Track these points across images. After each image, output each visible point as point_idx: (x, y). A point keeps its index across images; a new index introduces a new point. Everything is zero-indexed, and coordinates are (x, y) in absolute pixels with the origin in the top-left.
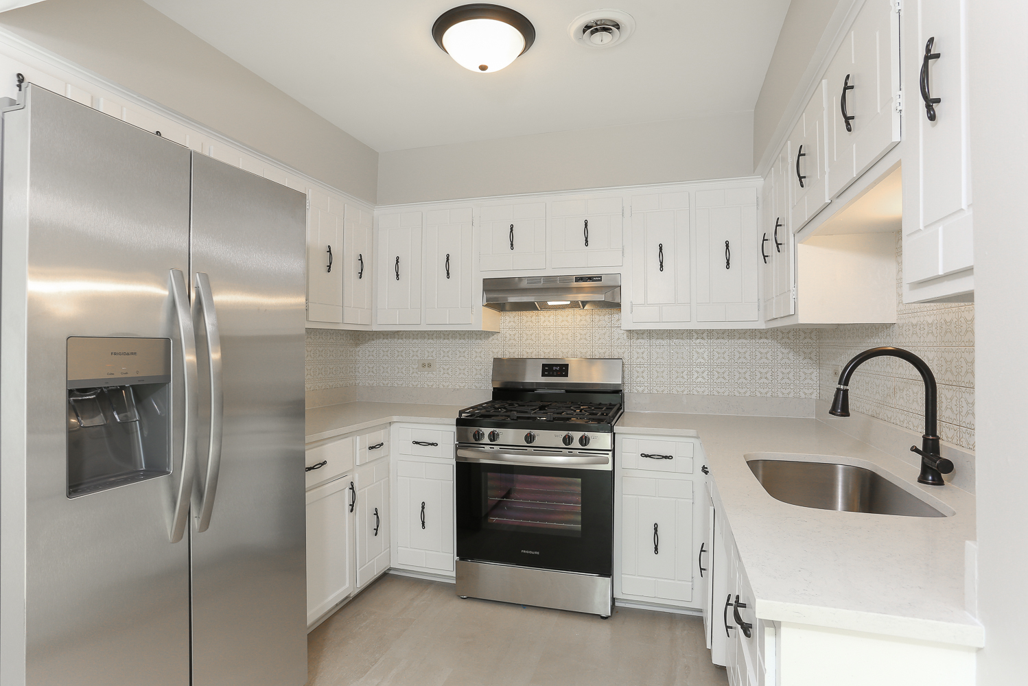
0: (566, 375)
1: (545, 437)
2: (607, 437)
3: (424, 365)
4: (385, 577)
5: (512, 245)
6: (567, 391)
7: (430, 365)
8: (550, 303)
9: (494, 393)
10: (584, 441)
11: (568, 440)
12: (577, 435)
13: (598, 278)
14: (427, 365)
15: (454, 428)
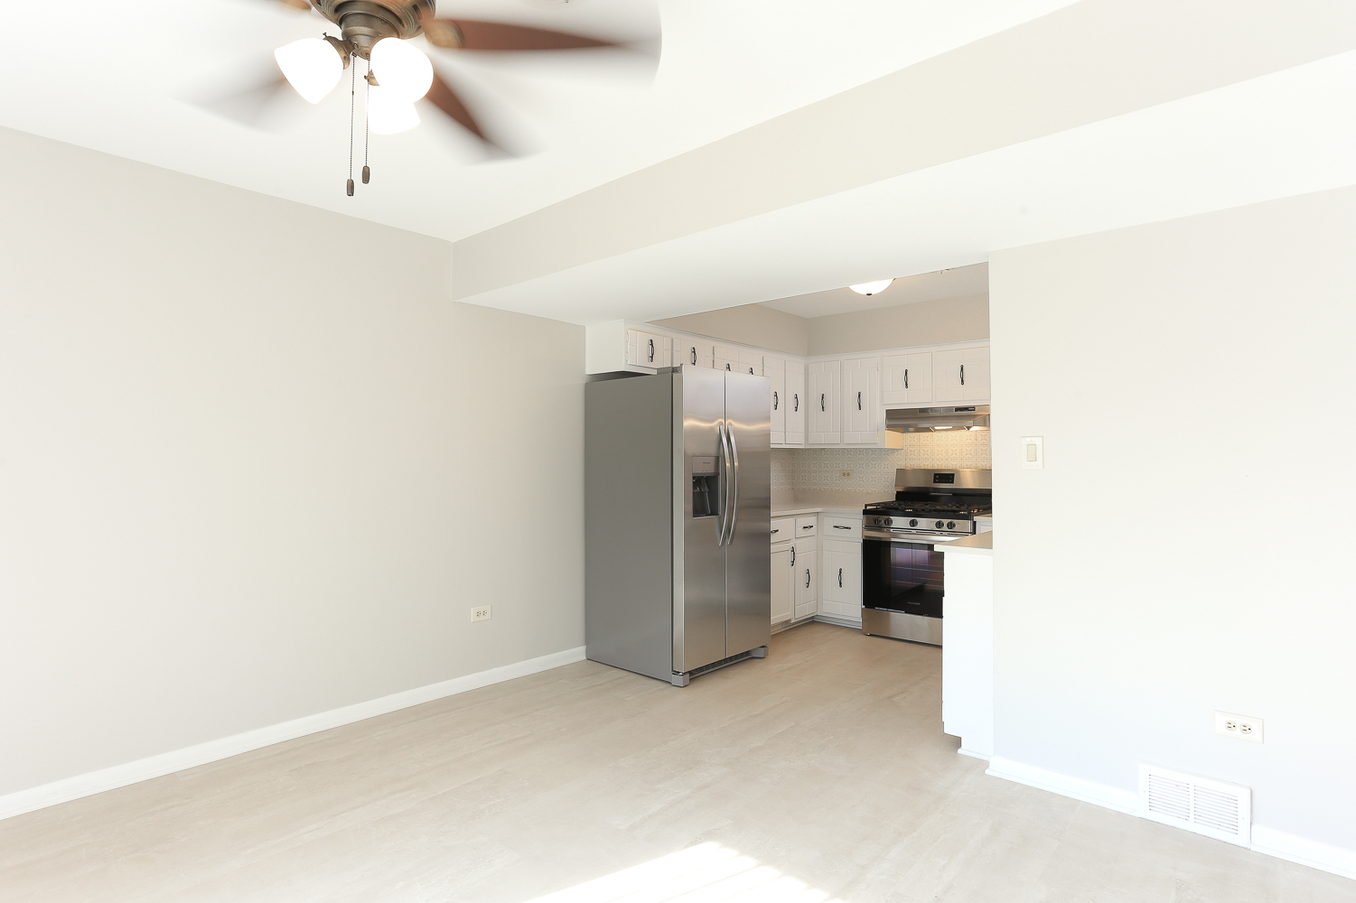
0: (953, 482)
1: (923, 523)
2: (969, 524)
3: (844, 474)
4: (812, 622)
5: (906, 384)
6: (954, 495)
7: (848, 474)
8: (936, 428)
9: (897, 495)
10: (951, 525)
11: (939, 525)
12: (946, 522)
13: (973, 408)
14: (846, 474)
15: (861, 516)
